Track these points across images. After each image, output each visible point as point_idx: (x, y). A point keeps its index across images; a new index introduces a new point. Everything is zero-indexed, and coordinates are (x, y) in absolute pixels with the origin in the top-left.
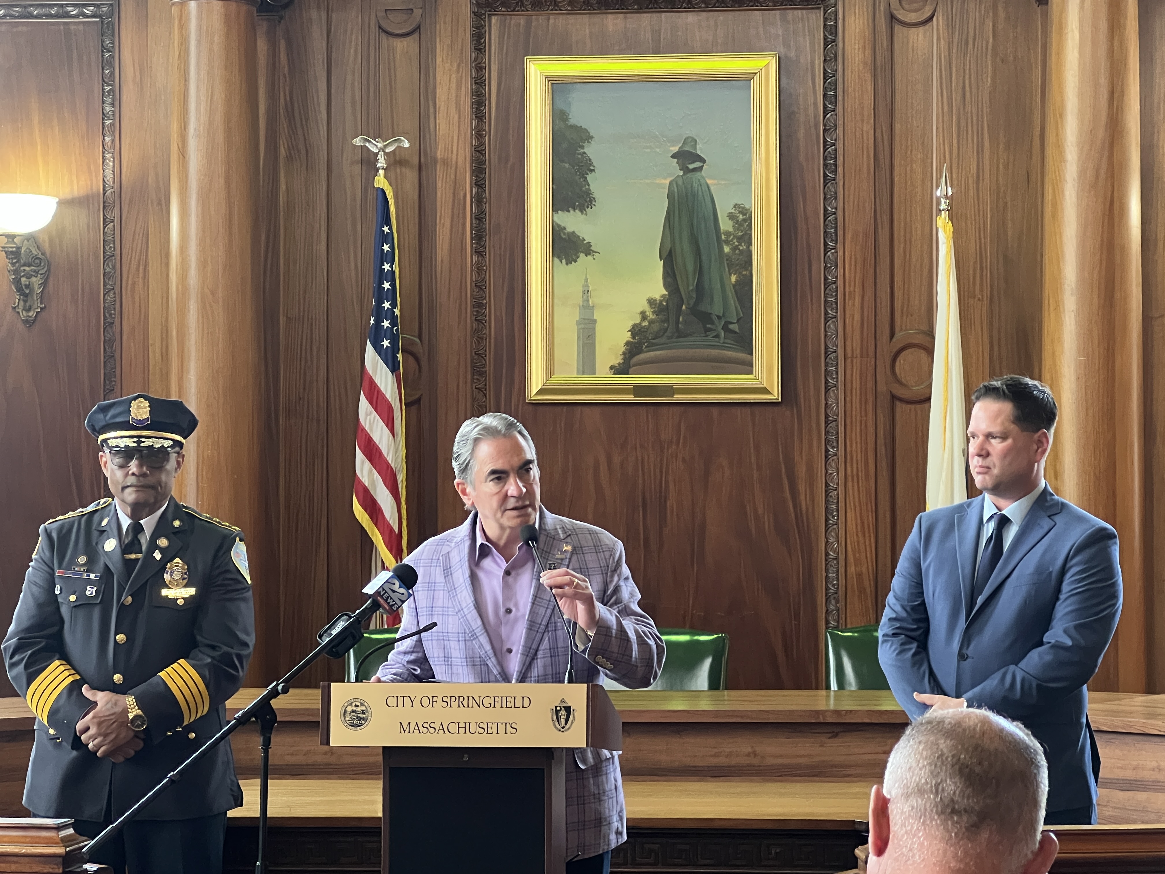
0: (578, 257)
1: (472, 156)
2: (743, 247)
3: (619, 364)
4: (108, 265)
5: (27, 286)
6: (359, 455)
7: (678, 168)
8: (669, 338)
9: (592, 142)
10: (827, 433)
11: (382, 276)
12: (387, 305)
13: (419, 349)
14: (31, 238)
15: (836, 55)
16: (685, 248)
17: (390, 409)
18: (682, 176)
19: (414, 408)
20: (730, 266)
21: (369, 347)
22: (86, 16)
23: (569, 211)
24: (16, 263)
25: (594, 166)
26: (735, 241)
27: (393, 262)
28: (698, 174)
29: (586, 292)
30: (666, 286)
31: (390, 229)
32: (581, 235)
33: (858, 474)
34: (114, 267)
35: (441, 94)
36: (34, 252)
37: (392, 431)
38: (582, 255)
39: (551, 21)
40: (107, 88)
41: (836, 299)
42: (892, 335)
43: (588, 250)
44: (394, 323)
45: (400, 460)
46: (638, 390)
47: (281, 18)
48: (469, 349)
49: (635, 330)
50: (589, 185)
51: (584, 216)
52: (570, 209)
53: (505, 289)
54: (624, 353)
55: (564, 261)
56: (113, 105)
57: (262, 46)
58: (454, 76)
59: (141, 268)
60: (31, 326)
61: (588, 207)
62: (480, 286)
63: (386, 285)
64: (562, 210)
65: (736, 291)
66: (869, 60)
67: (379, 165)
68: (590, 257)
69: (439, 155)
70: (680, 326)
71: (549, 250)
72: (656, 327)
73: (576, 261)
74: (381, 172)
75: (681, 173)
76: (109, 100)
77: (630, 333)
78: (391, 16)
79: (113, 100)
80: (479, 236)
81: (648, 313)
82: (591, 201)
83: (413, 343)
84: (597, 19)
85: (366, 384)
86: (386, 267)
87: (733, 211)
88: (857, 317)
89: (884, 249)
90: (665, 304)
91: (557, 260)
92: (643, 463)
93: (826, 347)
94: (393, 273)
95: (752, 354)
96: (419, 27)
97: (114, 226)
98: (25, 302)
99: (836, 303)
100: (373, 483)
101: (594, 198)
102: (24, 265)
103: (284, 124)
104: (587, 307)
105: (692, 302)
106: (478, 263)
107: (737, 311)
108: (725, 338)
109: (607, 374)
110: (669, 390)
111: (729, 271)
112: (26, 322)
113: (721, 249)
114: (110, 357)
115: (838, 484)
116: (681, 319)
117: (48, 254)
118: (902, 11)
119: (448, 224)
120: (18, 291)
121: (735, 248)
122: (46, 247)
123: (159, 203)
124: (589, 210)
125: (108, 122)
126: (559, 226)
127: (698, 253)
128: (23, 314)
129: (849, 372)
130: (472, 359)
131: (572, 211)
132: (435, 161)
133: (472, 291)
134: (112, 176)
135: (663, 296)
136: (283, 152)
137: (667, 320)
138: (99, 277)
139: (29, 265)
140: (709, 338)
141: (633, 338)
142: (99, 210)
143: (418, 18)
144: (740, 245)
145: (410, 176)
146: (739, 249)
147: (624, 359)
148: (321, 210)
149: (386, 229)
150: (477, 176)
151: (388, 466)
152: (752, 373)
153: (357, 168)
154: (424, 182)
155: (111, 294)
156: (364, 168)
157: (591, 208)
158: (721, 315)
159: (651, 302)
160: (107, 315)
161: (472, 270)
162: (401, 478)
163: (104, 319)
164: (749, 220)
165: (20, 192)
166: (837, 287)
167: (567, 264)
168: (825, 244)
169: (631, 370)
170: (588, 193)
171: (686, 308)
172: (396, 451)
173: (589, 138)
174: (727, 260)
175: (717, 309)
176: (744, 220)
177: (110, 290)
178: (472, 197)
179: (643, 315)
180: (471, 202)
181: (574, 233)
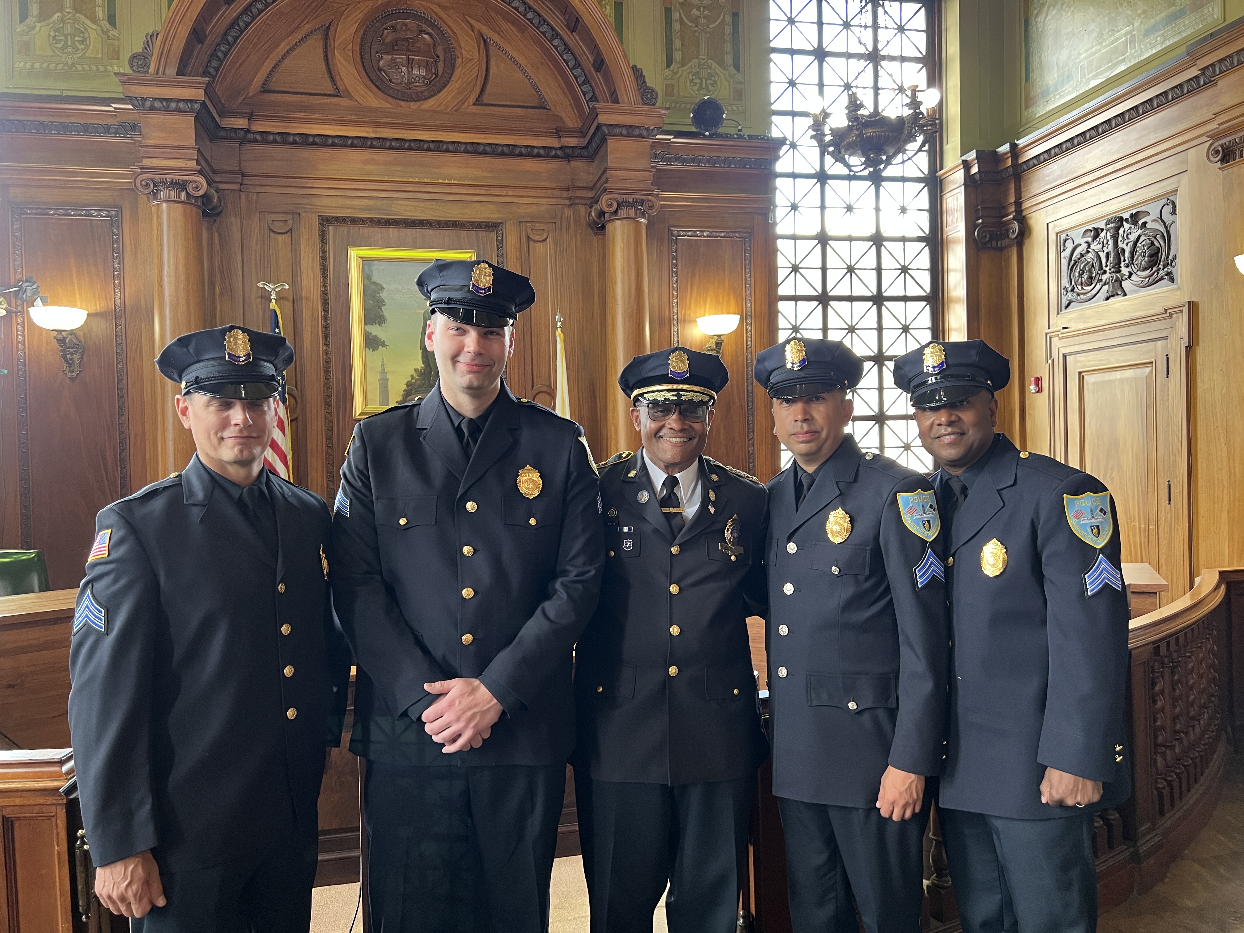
0: (378, 347)
1: (321, 296)
4: (118, 348)
5: (71, 359)
8: (425, 388)
9: (384, 291)
13: (295, 393)
14: (72, 333)
15: (503, 254)
19: (294, 423)
22: (102, 216)
24: (63, 345)
25: (385, 303)
32: (380, 337)
34: (122, 349)
35: (304, 264)
36: (75, 341)
37: (284, 433)
38: (380, 347)
39: (361, 230)
40: (116, 255)
42: (533, 387)
43: (383, 344)
45: (288, 447)
47: (215, 221)
48: (322, 392)
49: (408, 384)
50: (383, 312)
51: (380, 328)
52: (374, 323)
53: (341, 364)
54: (403, 395)
55: (371, 350)
56: (119, 263)
57: (205, 234)
58: (310, 255)
59: (138, 350)
60: (74, 380)
62: (327, 362)
64: (370, 324)
66: (519, 256)
67: (272, 298)
68: (384, 348)
69: (304, 294)
71: (363, 344)
72: (419, 383)
73: (377, 350)
74: (274, 301)
76: (117, 261)
77: (405, 385)
78: (275, 223)
79: (119, 261)
80: (326, 336)
81: (415, 376)
83: (292, 390)
84: (384, 230)
88: (516, 378)
89: (528, 347)
90: (422, 371)
91: (367, 349)
96: (291, 230)
97: (122, 327)
98: (70, 367)
100: (274, 460)
101: (385, 319)
102: (69, 348)
103: (218, 275)
104: (383, 372)
106: (326, 350)
112: (71, 378)
114: (121, 397)
117: (83, 343)
118: (532, 235)
119: (309, 329)
120: (65, 361)
122: (81, 337)
123: (148, 316)
124: (383, 324)
125: (116, 273)
126: (368, 332)
128: (69, 374)
130: (324, 398)
131: (374, 325)
132: (302, 298)
133: (323, 364)
134: (119, 301)
135: (422, 367)
136: (218, 291)
137: (424, 379)
138: (114, 355)
139: (72, 348)
141: (408, 388)
142: (112, 320)
143: (291, 225)
145: (289, 305)
147: (403, 398)
150: (324, 306)
151: (282, 451)
153: (259, 300)
154: (296, 309)
155: (121, 364)
156: (263, 300)
157: (385, 323)
159: (416, 370)
160: (119, 375)
161: (323, 354)
162: (289, 457)
163: (117, 377)
167: (373, 351)
170: (383, 316)
172: (286, 443)
173: (382, 288)
177: (120, 362)
178: (322, 317)
179: (412, 377)
180: (322, 320)
181: (376, 336)
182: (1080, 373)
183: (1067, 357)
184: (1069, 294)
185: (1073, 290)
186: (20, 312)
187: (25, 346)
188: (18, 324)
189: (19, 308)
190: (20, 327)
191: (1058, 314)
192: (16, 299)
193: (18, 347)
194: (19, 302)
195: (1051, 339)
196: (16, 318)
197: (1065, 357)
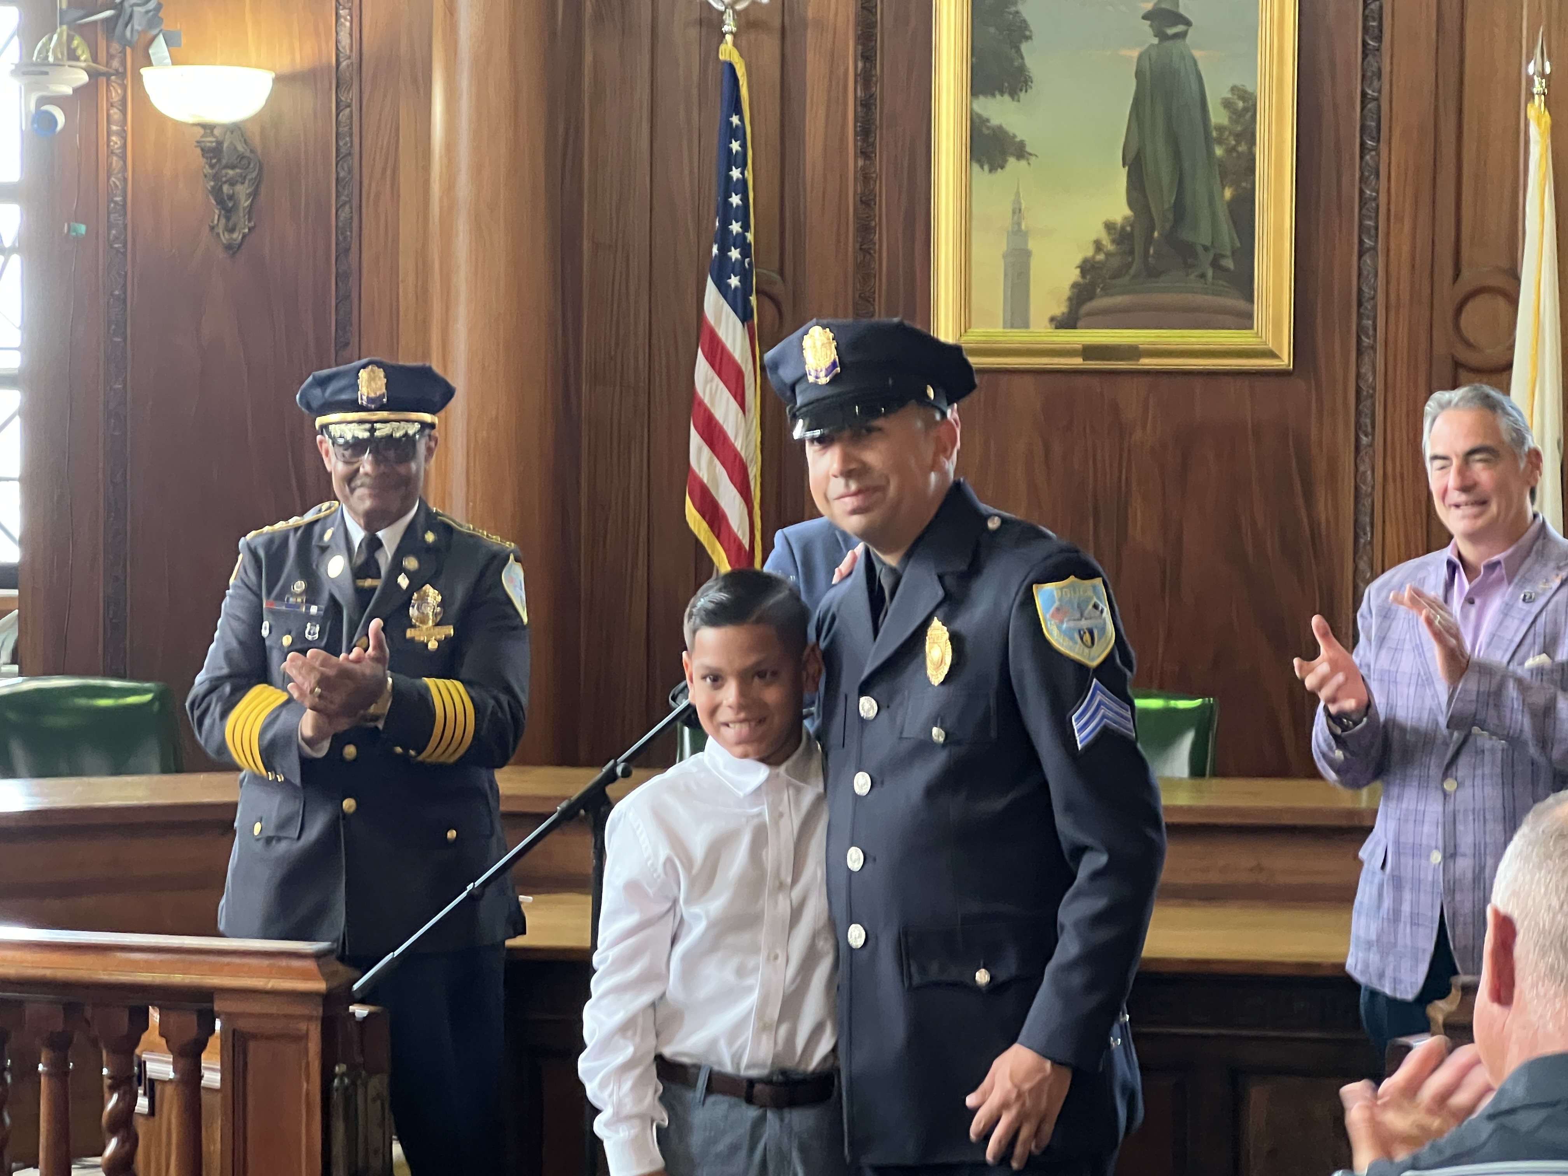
0: (1005, 161)
1: (856, 16)
2: (1243, 148)
3: (1063, 314)
4: (343, 168)
5: (231, 197)
6: (695, 439)
7: (1152, 33)
8: (1134, 277)
10: (1358, 413)
11: (728, 186)
12: (736, 227)
13: (778, 289)
14: (236, 129)
16: (1160, 149)
17: (740, 374)
18: (1157, 45)
20: (1223, 175)
21: (711, 288)
23: (993, 95)
24: (216, 163)
25: (1031, 31)
26: (1231, 138)
27: (744, 166)
28: (1179, 43)
29: (1017, 211)
30: (1131, 204)
31: (742, 119)
32: (1013, 131)
33: (1402, 475)
34: (350, 171)
37: (742, 405)
38: (1012, 160)
41: (1377, 222)
42: (1457, 275)
43: (1021, 152)
44: (745, 254)
45: (752, 447)
46: (1089, 352)
49: (1086, 267)
50: (1022, 58)
52: (997, 93)
53: (904, 207)
54: (1070, 299)
55: (986, 167)
59: (389, 172)
60: (234, 253)
61: (1021, 90)
62: (866, 201)
63: (735, 200)
64: (985, 94)
65: (1231, 212)
67: (726, 28)
68: (1023, 163)
69: (810, 14)
70: (1150, 260)
71: (965, 152)
72: (1115, 262)
73: (1002, 167)
74: (729, 38)
75: (1156, 41)
77: (1078, 271)
80: (865, 131)
81: (1104, 242)
82: (1026, 82)
83: (773, 281)
85: (705, 338)
86: (736, 173)
87: (1230, 96)
88: (1406, 249)
89: (1448, 153)
90: (1128, 229)
91: (976, 167)
92: (1094, 456)
93: (1360, 290)
94: (744, 181)
95: (1252, 301)
97: (351, 112)
98: (228, 219)
99: (1377, 228)
100: (715, 478)
101: (1030, 77)
102: (227, 167)
104: (1018, 233)
105: (1168, 226)
106: (863, 168)
107: (1232, 240)
108: (1213, 278)
109: (1046, 328)
110: (1133, 352)
111: (1222, 182)
113: (1210, 153)
114: (343, 299)
115: (1373, 488)
116: (1151, 251)
117: (259, 151)
119: (822, 111)
120: (218, 203)
121: (1230, 150)
122: (257, 141)
123: (415, 81)
124: (1022, 95)
126: (980, 116)
127: (1177, 156)
128: (225, 238)
129: (1392, 327)
130: (855, 304)
131: (998, 96)
132: (805, 23)
133: (855, 209)
134: (348, 41)
135: (1126, 218)
136: (589, 8)
137: (1131, 252)
138: (330, 185)
139: (233, 167)
140: (1192, 277)
141: (1084, 277)
142: (331, 89)
144: (1238, 143)
145: (769, 44)
146: (1237, 152)
147: (1070, 307)
148: (642, 93)
149: (735, 120)
150: (863, 45)
151: (737, 455)
152: (1251, 327)
153: (694, 32)
154: (788, 51)
155: (347, 209)
156: (703, 33)
157: (1026, 91)
158: (1208, 243)
159: (1109, 226)
160: (341, 238)
161: (856, 179)
162: (754, 472)
163: (337, 244)
164: (1251, 108)
165: (222, 64)
166: (1378, 206)
167: (990, 171)
168: (1363, 144)
169: (1079, 324)
170: (1022, 70)
171: (1160, 234)
172: (747, 434)
174: (1220, 165)
175: (1203, 237)
176: (1245, 110)
177: (345, 204)
178: (856, 75)
179: (1098, 246)
180: (856, 82)
181: (1000, 128)
186: (117, 73)
187: (125, 162)
188: (112, 106)
189: (115, 64)
190: (115, 113)
192: (109, 40)
193: (109, 165)
194: (115, 47)
196: (108, 90)
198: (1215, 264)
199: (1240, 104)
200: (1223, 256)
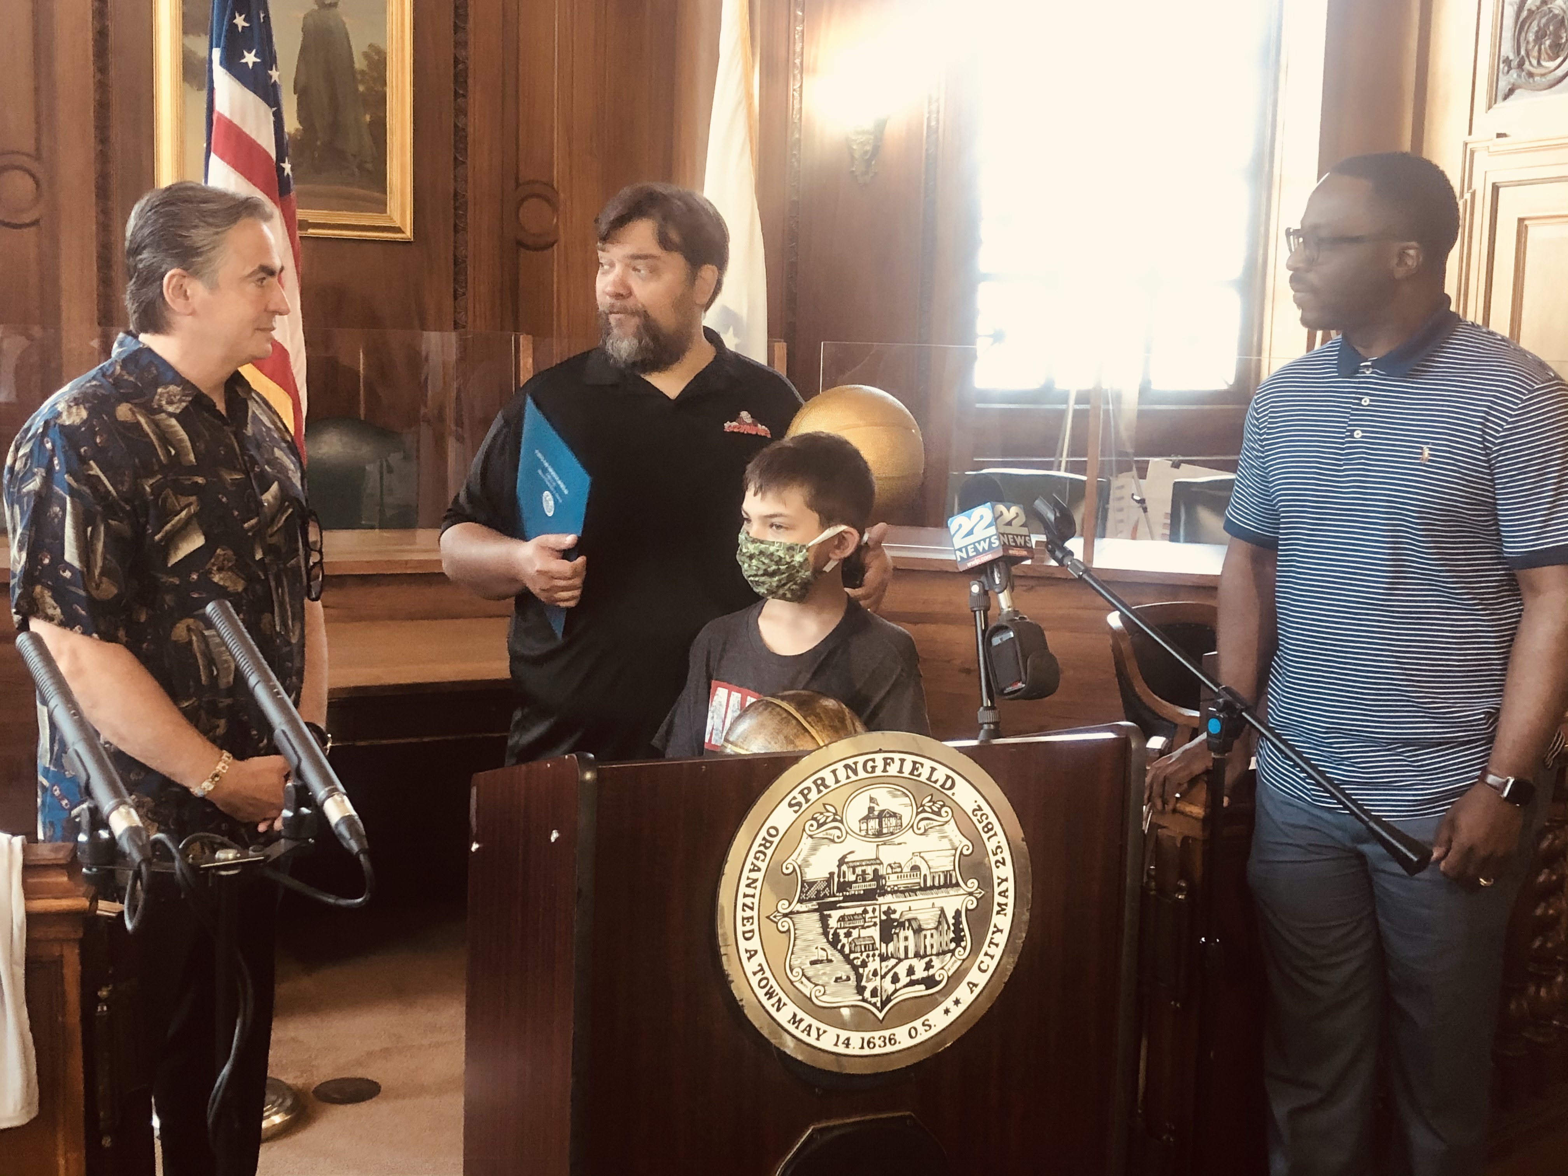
2: (377, 87)
7: (313, 2)
18: (318, 10)
19: (31, 230)
20: (364, 104)
23: (195, 35)
26: (370, 80)
28: (333, 10)
30: (302, 121)
41: (466, 146)
42: (517, 184)
48: (92, 171)
62: (103, 107)
64: (192, 33)
65: (370, 131)
71: (179, 74)
75: (316, 7)
80: (101, 53)
87: (368, 50)
88: (486, 165)
91: (187, 87)
95: (386, 194)
99: (466, 150)
105: (327, 137)
107: (371, 150)
108: (359, 176)
110: (304, 224)
111: (364, 109)
113: (356, 89)
115: (466, 322)
116: (316, 155)
121: (370, 88)
126: (189, 50)
129: (478, 217)
130: (96, 181)
137: (302, 155)
140: (344, 175)
144: (374, 83)
146: (374, 89)
152: (385, 211)
158: (356, 153)
164: (383, 61)
166: (466, 135)
171: (322, 143)
174: (362, 98)
175: (352, 147)
176: (379, 61)
178: (93, 11)
180: (93, 17)
182: (1521, 220)
183: (1501, 190)
184: (1514, 74)
185: (1521, 65)
191: (1490, 108)
195: (1472, 153)
197: (1496, 188)
198: (360, 167)
199: (376, 57)
200: (366, 162)
